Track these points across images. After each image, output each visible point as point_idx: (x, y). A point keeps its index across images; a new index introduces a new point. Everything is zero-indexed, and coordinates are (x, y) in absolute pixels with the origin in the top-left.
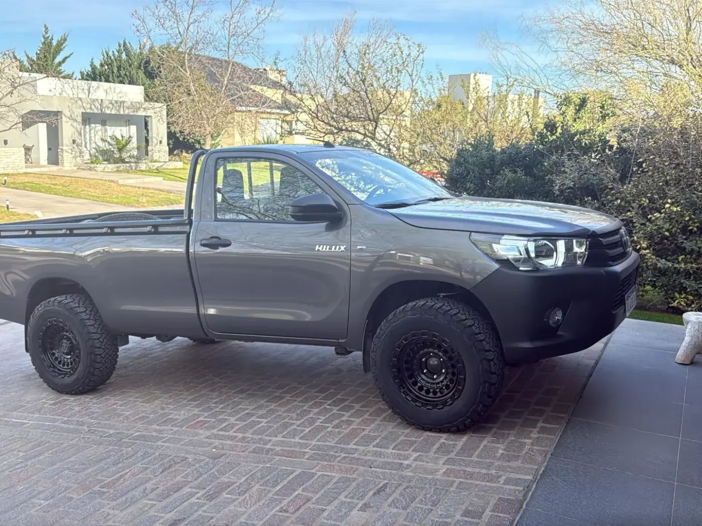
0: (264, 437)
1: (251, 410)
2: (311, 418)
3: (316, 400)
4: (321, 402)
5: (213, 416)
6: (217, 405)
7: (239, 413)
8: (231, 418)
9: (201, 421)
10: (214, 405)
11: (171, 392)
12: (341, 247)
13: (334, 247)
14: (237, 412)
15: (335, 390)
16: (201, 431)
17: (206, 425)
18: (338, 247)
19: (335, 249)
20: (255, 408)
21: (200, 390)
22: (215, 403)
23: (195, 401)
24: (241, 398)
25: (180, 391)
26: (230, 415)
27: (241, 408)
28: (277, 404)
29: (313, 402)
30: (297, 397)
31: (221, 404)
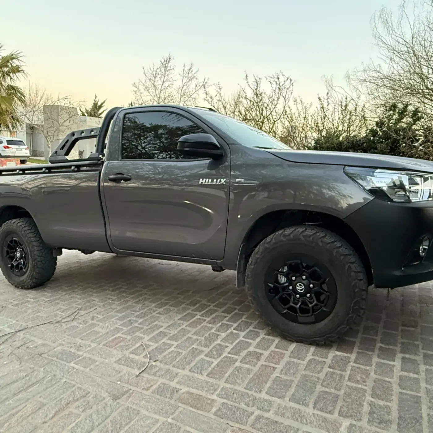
0: (172, 369)
1: (165, 329)
2: (219, 345)
3: (223, 322)
4: (228, 325)
5: (131, 332)
6: (137, 319)
7: (154, 330)
8: (145, 336)
9: (119, 337)
10: (134, 319)
11: (105, 301)
12: (222, 180)
13: (215, 180)
14: (152, 329)
15: (239, 310)
16: (115, 352)
17: (122, 344)
18: (219, 180)
19: (216, 182)
20: (169, 326)
21: (128, 301)
22: (137, 317)
23: (121, 313)
24: (159, 313)
25: (113, 300)
26: (146, 333)
27: (156, 325)
28: (188, 323)
29: (220, 324)
30: (206, 317)
31: (141, 318)
